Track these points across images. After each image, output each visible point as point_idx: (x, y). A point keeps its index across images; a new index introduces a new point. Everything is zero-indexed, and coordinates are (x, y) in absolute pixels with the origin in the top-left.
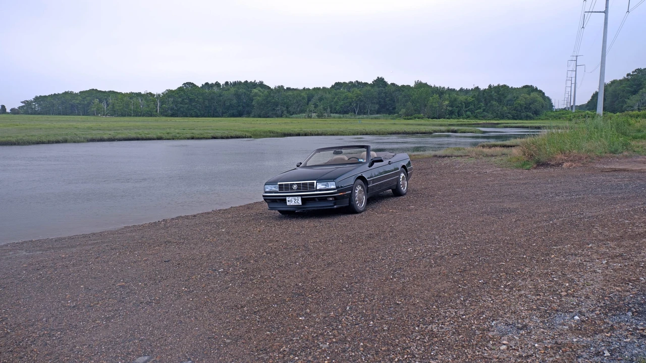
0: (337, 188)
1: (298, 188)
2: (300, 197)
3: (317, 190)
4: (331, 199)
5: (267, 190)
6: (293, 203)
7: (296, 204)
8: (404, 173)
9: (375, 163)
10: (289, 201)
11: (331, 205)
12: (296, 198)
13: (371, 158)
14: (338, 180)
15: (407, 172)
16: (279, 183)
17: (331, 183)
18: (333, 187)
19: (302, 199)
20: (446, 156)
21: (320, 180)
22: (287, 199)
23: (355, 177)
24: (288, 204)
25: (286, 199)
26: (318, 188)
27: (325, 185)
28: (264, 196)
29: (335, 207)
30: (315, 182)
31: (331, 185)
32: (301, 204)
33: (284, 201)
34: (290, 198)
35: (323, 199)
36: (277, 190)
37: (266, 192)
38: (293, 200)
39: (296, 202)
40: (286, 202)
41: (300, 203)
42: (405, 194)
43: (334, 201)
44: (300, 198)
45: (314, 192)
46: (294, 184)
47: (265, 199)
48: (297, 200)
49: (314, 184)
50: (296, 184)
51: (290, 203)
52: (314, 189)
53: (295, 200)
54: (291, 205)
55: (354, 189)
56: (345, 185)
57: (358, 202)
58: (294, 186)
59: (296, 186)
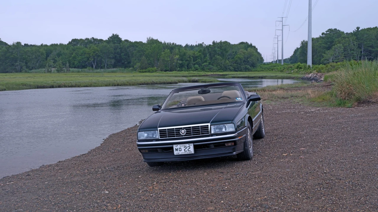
0: (236, 131)
1: (188, 134)
2: (192, 144)
3: (212, 135)
4: (230, 144)
5: (142, 138)
6: (182, 152)
10: (177, 150)
11: (230, 151)
12: (187, 145)
14: (235, 121)
16: (159, 129)
17: (229, 125)
19: (195, 147)
21: (214, 123)
22: (175, 147)
23: (247, 118)
24: (176, 153)
25: (172, 148)
26: (212, 132)
27: (222, 128)
28: (139, 145)
29: (234, 153)
30: (209, 124)
31: (229, 128)
32: (193, 152)
33: (169, 149)
34: (179, 145)
35: (220, 144)
36: (158, 136)
37: (141, 141)
38: (183, 148)
39: (186, 150)
40: (173, 152)
43: (232, 147)
44: (192, 146)
45: (209, 137)
46: (182, 128)
47: (140, 150)
48: (188, 148)
49: (208, 127)
50: (184, 128)
51: (179, 152)
52: (208, 133)
53: (185, 148)
54: (180, 154)
55: (247, 132)
56: (242, 127)
57: (249, 147)
58: (182, 131)
59: (184, 131)
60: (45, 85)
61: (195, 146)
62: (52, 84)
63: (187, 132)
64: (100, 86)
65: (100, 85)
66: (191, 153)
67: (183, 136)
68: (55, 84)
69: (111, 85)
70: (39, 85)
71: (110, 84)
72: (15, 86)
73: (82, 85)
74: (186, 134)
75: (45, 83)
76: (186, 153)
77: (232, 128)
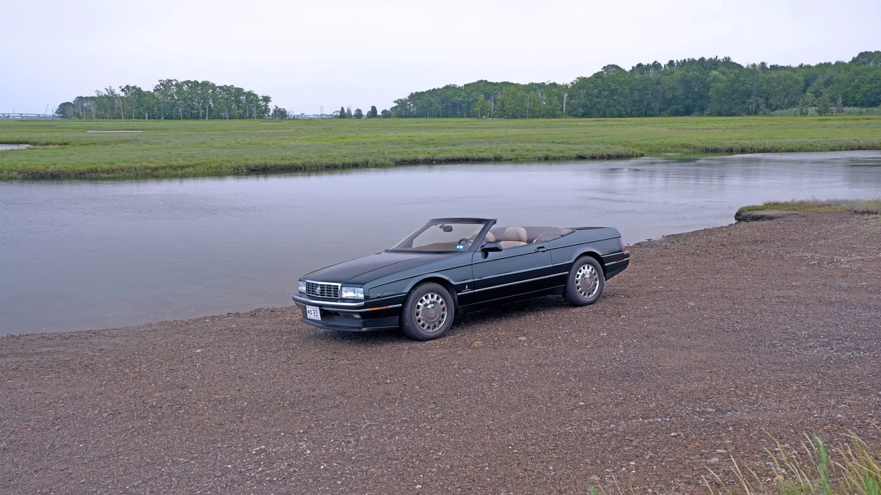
0: (366, 298)
1: (322, 293)
2: (318, 308)
3: (341, 300)
4: (357, 316)
6: (312, 316)
7: (316, 318)
8: (591, 264)
9: (490, 253)
10: (309, 312)
12: (315, 307)
14: (368, 286)
15: (603, 264)
16: (307, 281)
17: (359, 289)
18: (361, 296)
22: (307, 307)
23: (415, 281)
24: (308, 315)
26: (342, 297)
29: (364, 329)
30: (339, 285)
31: (358, 293)
34: (310, 307)
35: (346, 314)
36: (305, 291)
38: (313, 312)
39: (315, 314)
41: (319, 316)
42: (591, 303)
43: (361, 321)
45: (337, 302)
48: (316, 311)
49: (338, 288)
50: (320, 285)
52: (337, 296)
55: (410, 300)
56: (385, 294)
57: (422, 322)
58: (318, 288)
60: (719, 146)
61: (320, 310)
62: (732, 145)
63: (321, 290)
64: (817, 151)
65: (819, 149)
66: (319, 319)
67: (317, 295)
68: (737, 145)
69: (843, 148)
70: (710, 146)
71: (841, 147)
72: (669, 149)
73: (783, 148)
74: (320, 293)
75: (720, 144)
77: (361, 294)
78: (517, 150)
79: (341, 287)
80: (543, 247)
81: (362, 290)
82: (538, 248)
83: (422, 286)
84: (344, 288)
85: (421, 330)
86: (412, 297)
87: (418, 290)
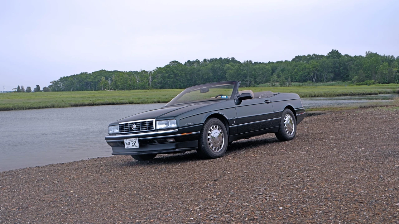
0: (178, 127)
2: (137, 139)
3: (156, 130)
4: (171, 140)
5: (111, 132)
6: (130, 146)
7: (134, 147)
8: (290, 114)
9: (243, 101)
10: (127, 144)
11: (173, 147)
13: (238, 95)
15: (295, 114)
16: (120, 123)
17: (172, 121)
18: (174, 125)
19: (140, 142)
20: (370, 107)
21: (159, 118)
22: (126, 141)
23: (207, 115)
24: (126, 146)
25: (123, 143)
26: (157, 128)
27: (166, 124)
28: (107, 139)
30: (154, 120)
31: (171, 124)
32: (138, 147)
34: (128, 139)
35: (162, 140)
36: (119, 131)
37: (110, 134)
38: (131, 143)
39: (133, 144)
40: (124, 146)
41: (137, 145)
42: (292, 139)
43: (174, 144)
45: (152, 132)
46: (133, 123)
47: (108, 143)
48: (134, 142)
49: (153, 123)
50: (135, 123)
51: (128, 146)
52: (153, 128)
53: (133, 142)
54: (129, 148)
55: (205, 129)
56: (190, 124)
57: (212, 145)
58: (133, 126)
59: (134, 126)
63: (137, 127)
66: (137, 147)
67: (133, 131)
74: (136, 129)
76: (133, 147)
77: (174, 124)
78: (142, 98)
79: (156, 121)
80: (268, 100)
81: (175, 121)
82: (266, 100)
83: (210, 120)
84: (158, 122)
85: (211, 151)
86: (205, 127)
87: (208, 122)
